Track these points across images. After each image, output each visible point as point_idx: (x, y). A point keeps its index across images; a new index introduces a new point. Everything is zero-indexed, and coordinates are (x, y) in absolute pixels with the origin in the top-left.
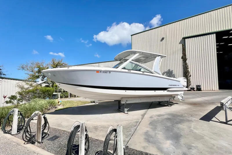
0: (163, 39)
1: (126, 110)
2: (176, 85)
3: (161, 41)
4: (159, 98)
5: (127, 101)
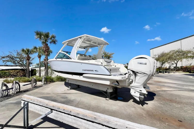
1: (70, 87)
2: (93, 71)
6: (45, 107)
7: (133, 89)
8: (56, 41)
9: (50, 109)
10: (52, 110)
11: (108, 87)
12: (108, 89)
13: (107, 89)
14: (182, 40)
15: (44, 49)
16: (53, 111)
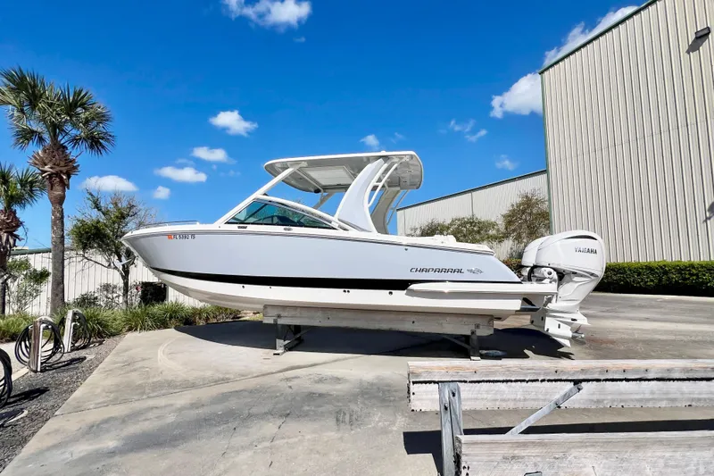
0: (702, 36)
1: (280, 343)
2: (460, 271)
3: (688, 52)
4: (413, 318)
5: (279, 316)
6: (549, 381)
7: (554, 317)
8: (103, 138)
9: (570, 381)
10: (577, 382)
11: (478, 321)
12: (478, 326)
13: (473, 328)
14: (474, 193)
15: (47, 168)
16: (583, 384)
